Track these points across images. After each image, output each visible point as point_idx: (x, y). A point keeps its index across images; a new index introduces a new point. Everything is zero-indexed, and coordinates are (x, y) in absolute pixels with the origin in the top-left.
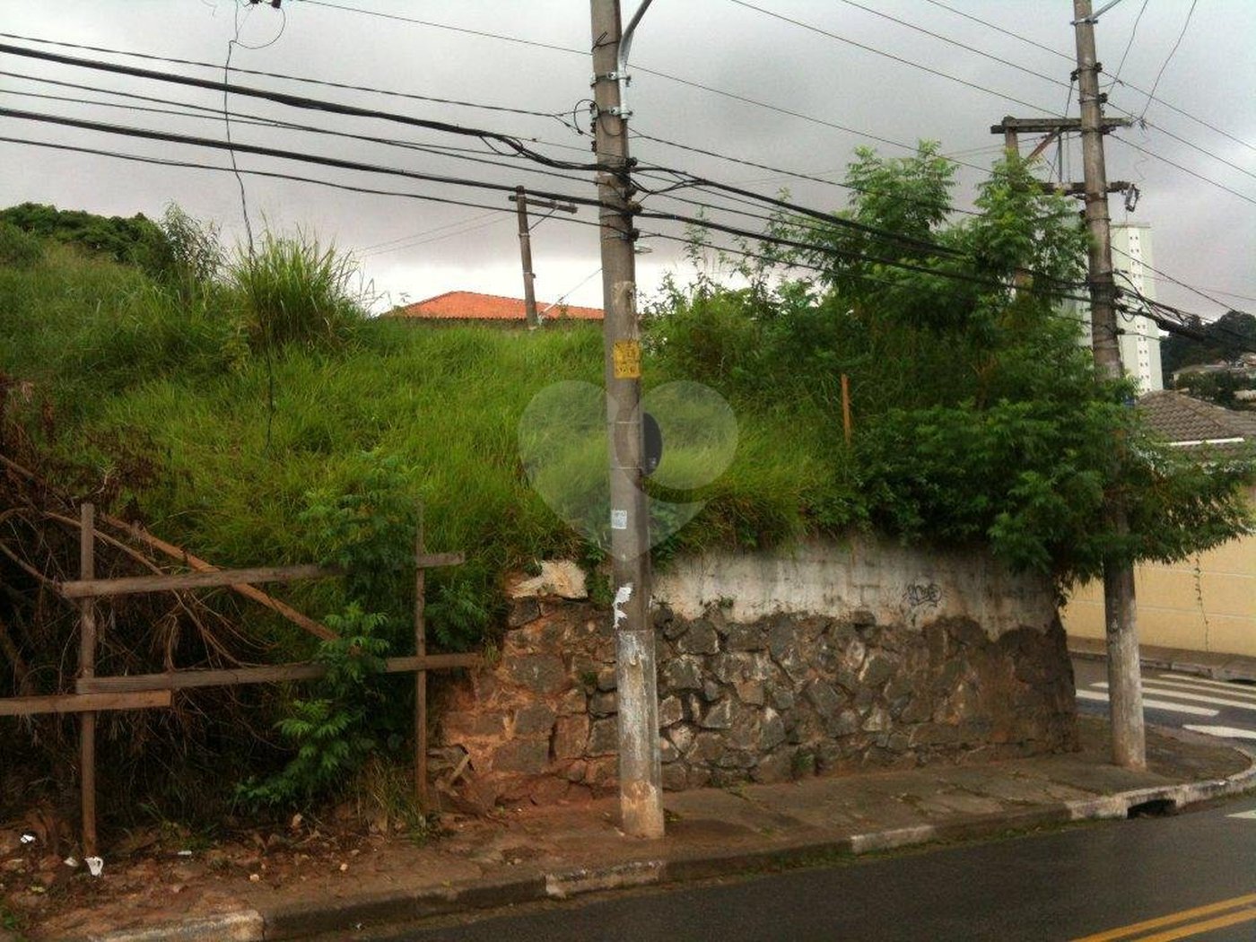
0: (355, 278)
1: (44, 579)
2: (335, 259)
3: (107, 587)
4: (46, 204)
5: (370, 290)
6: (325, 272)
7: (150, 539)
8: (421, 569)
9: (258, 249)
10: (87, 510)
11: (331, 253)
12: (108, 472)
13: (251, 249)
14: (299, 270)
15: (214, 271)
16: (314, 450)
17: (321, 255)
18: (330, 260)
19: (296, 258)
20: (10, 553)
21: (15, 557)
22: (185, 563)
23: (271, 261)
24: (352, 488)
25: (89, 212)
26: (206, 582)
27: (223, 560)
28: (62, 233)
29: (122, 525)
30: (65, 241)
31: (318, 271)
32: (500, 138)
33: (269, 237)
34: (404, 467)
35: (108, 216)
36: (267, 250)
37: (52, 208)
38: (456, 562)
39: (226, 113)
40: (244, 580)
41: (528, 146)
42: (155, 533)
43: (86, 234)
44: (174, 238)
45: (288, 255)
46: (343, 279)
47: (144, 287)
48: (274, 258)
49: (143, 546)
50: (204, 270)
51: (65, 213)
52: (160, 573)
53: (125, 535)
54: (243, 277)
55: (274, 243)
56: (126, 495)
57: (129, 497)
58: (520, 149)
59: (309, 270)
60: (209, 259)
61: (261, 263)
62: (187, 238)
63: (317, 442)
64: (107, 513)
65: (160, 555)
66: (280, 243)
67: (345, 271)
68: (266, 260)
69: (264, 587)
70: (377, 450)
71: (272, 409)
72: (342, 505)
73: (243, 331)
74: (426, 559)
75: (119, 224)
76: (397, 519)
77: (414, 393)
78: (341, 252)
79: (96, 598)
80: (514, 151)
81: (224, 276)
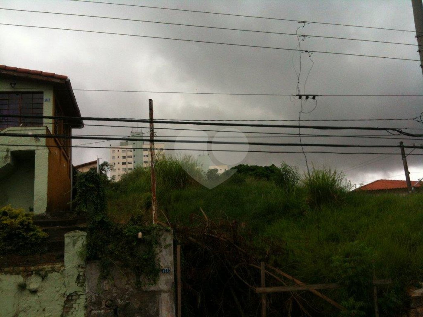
0: (343, 181)
1: (250, 286)
2: (337, 175)
3: (270, 290)
4: (245, 164)
5: (349, 184)
6: (334, 179)
7: (282, 273)
8: (375, 285)
9: (311, 174)
10: (262, 263)
11: (335, 173)
12: (268, 250)
13: (309, 174)
14: (325, 180)
15: (297, 182)
16: (333, 241)
17: (331, 174)
18: (335, 176)
19: (323, 176)
20: (240, 277)
21: (241, 279)
22: (293, 281)
23: (315, 177)
24: (347, 255)
25: (258, 165)
26: (300, 289)
27: (305, 281)
28: (251, 173)
29: (273, 268)
30: (251, 175)
31: (331, 179)
32: (393, 129)
33: (314, 170)
34: (366, 248)
35: (263, 166)
36: (314, 174)
37: (247, 165)
38: (388, 282)
39: (300, 135)
40: (313, 288)
41: (404, 131)
42: (283, 270)
43: (257, 172)
44: (284, 173)
45: (321, 175)
46: (339, 181)
47: (276, 189)
48: (316, 177)
49: (280, 275)
50: (294, 182)
51: (251, 166)
52: (286, 285)
53: (274, 272)
54: (306, 183)
55: (316, 172)
56: (273, 257)
57: (274, 258)
58: (401, 132)
59: (328, 180)
60: (295, 178)
61: (312, 178)
62: (288, 172)
63: (334, 239)
64: (268, 264)
65: (285, 278)
66: (318, 171)
67: (340, 178)
68: (313, 177)
69: (320, 291)
70: (356, 242)
71: (319, 228)
72: (345, 262)
73: (307, 201)
74: (377, 282)
75: (267, 168)
76: (365, 267)
77: (367, 220)
78: (339, 172)
79: (266, 293)
80: (399, 133)
81: (300, 183)
